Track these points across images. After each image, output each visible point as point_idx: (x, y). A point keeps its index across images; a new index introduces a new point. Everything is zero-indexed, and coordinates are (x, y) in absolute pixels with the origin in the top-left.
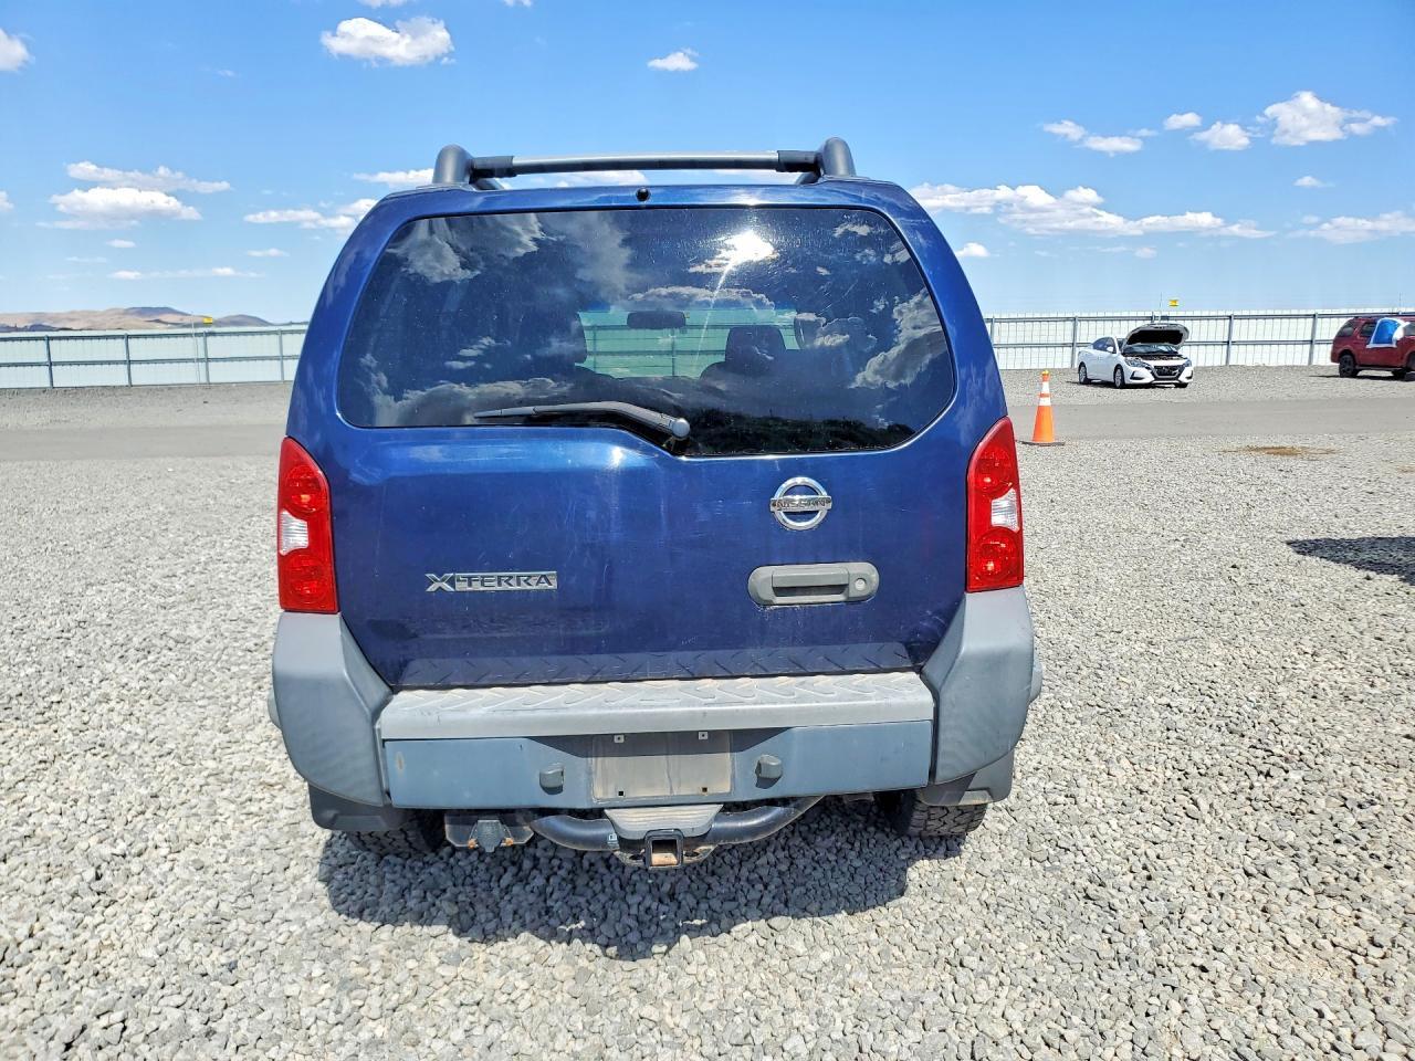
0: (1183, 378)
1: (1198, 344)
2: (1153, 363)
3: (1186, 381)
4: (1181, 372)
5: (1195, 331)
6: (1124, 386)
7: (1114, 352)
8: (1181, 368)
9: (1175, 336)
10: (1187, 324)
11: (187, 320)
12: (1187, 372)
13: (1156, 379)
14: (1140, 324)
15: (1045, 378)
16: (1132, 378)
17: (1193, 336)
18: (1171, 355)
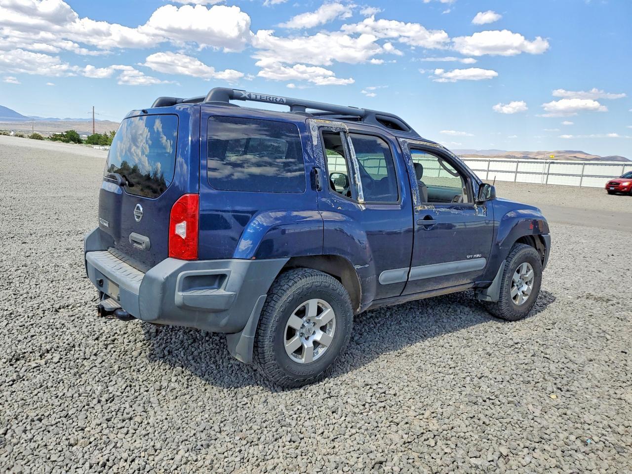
11: (588, 157)
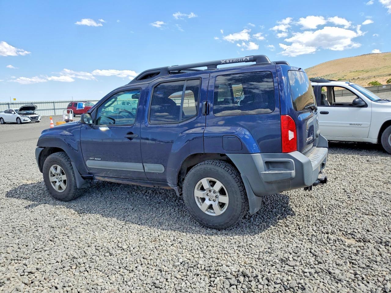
0: (39, 120)
1: (40, 110)
2: (30, 116)
3: (40, 120)
4: (38, 118)
5: (39, 107)
6: (21, 123)
7: (15, 113)
8: (38, 117)
9: (33, 108)
10: (36, 104)
12: (40, 117)
13: (32, 120)
14: (22, 105)
15: (51, 119)
16: (24, 120)
17: (38, 108)
18: (33, 114)
